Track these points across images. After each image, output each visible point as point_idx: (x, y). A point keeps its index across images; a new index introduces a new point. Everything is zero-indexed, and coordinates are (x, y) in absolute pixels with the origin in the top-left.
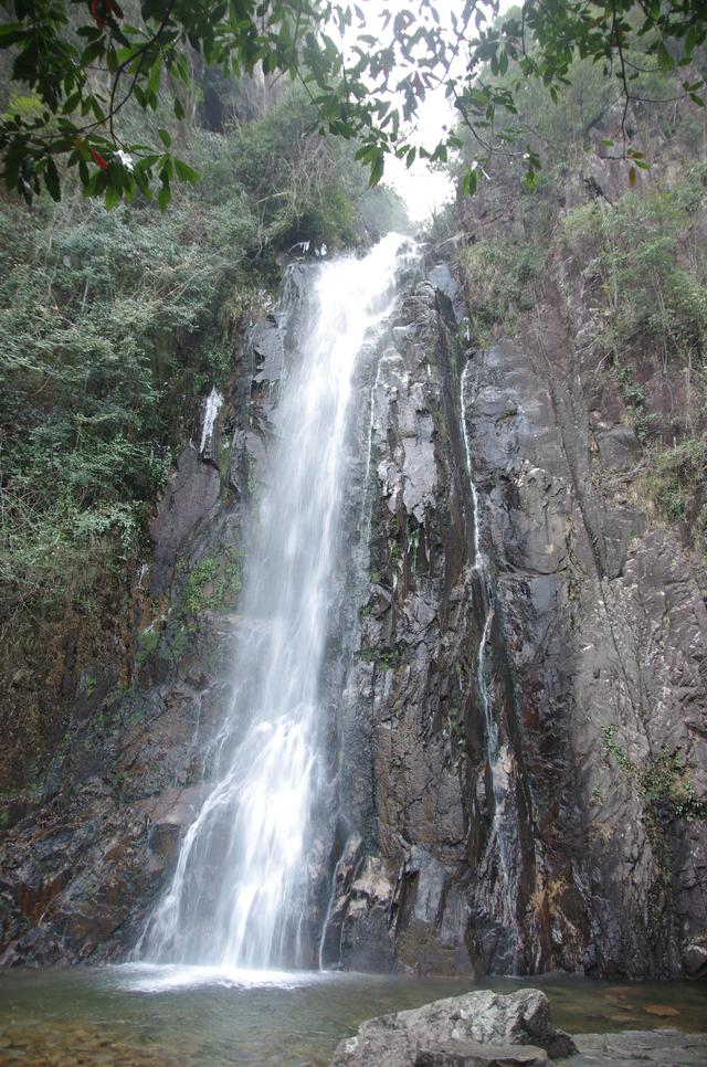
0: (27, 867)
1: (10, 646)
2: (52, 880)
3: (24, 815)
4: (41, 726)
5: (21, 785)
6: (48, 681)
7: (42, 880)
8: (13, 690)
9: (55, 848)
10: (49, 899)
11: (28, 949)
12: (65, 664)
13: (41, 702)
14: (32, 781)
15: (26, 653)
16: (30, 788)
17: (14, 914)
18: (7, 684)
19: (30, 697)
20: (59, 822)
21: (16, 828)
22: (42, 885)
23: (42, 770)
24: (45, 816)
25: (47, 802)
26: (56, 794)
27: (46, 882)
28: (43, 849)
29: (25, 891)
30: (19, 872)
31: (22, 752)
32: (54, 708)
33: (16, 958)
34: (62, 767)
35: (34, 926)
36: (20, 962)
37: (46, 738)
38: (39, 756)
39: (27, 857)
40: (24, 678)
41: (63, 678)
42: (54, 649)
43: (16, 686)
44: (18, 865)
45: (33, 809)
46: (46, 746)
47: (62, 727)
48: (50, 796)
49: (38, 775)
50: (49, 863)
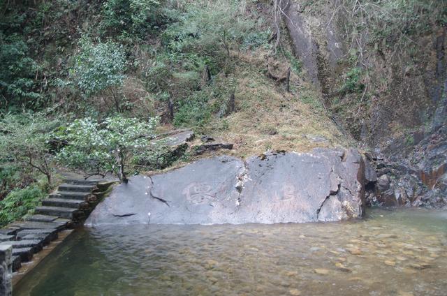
0: (422, 162)
1: (400, 55)
2: (437, 168)
3: (423, 138)
4: (427, 93)
5: (419, 124)
6: (427, 69)
7: (431, 169)
8: (407, 77)
9: (438, 153)
10: (437, 178)
11: (427, 200)
12: (438, 57)
13: (425, 81)
14: (425, 121)
15: (412, 56)
16: (425, 125)
17: (419, 184)
18: (403, 74)
19: (417, 79)
20: (442, 140)
21: (419, 145)
22: (431, 171)
23: (431, 115)
24: (434, 138)
25: (436, 131)
26: (441, 126)
27: (434, 170)
28: (432, 154)
29: (423, 173)
30: (418, 165)
31: (417, 107)
32: (433, 82)
33: (421, 204)
34: (443, 112)
35: (430, 190)
36: (422, 206)
37: (431, 99)
38: (428, 108)
39: (422, 158)
40: (411, 70)
41: (437, 65)
42: (429, 50)
43: (408, 75)
44: (418, 162)
45: (428, 135)
46: (432, 102)
47: (440, 92)
48: (437, 128)
49: (429, 118)
50: (435, 160)
